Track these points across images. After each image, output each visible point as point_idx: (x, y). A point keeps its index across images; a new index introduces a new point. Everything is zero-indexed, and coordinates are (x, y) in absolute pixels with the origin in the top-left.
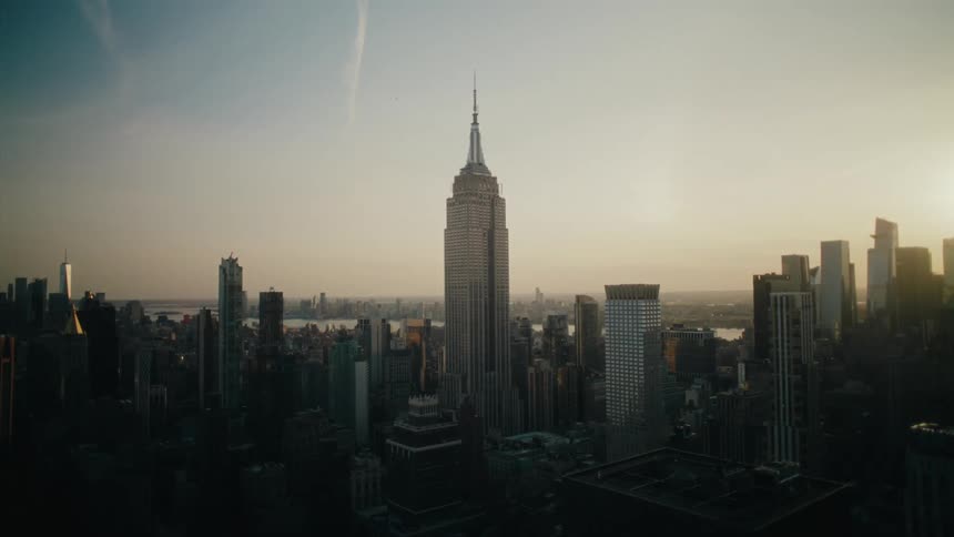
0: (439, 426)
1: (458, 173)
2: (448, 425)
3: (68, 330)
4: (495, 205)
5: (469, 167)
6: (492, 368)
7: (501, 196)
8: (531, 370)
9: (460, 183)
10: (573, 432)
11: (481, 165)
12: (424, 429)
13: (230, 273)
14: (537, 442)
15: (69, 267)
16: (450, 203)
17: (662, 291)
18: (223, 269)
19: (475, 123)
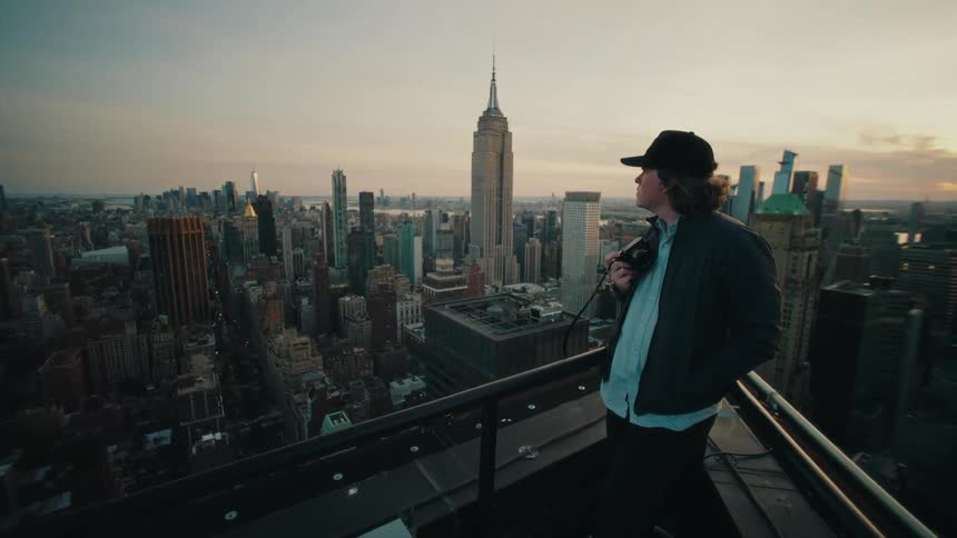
0: (453, 277)
1: (481, 115)
2: (459, 277)
3: (247, 214)
4: (505, 136)
5: (489, 110)
6: (500, 243)
7: (510, 130)
8: (527, 245)
9: (482, 120)
10: (547, 284)
11: (496, 108)
12: (444, 278)
13: (339, 181)
14: (524, 290)
15: (255, 175)
16: (476, 135)
17: (602, 195)
18: (334, 177)
19: (494, 80)
